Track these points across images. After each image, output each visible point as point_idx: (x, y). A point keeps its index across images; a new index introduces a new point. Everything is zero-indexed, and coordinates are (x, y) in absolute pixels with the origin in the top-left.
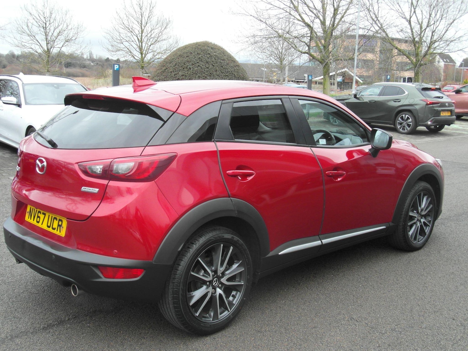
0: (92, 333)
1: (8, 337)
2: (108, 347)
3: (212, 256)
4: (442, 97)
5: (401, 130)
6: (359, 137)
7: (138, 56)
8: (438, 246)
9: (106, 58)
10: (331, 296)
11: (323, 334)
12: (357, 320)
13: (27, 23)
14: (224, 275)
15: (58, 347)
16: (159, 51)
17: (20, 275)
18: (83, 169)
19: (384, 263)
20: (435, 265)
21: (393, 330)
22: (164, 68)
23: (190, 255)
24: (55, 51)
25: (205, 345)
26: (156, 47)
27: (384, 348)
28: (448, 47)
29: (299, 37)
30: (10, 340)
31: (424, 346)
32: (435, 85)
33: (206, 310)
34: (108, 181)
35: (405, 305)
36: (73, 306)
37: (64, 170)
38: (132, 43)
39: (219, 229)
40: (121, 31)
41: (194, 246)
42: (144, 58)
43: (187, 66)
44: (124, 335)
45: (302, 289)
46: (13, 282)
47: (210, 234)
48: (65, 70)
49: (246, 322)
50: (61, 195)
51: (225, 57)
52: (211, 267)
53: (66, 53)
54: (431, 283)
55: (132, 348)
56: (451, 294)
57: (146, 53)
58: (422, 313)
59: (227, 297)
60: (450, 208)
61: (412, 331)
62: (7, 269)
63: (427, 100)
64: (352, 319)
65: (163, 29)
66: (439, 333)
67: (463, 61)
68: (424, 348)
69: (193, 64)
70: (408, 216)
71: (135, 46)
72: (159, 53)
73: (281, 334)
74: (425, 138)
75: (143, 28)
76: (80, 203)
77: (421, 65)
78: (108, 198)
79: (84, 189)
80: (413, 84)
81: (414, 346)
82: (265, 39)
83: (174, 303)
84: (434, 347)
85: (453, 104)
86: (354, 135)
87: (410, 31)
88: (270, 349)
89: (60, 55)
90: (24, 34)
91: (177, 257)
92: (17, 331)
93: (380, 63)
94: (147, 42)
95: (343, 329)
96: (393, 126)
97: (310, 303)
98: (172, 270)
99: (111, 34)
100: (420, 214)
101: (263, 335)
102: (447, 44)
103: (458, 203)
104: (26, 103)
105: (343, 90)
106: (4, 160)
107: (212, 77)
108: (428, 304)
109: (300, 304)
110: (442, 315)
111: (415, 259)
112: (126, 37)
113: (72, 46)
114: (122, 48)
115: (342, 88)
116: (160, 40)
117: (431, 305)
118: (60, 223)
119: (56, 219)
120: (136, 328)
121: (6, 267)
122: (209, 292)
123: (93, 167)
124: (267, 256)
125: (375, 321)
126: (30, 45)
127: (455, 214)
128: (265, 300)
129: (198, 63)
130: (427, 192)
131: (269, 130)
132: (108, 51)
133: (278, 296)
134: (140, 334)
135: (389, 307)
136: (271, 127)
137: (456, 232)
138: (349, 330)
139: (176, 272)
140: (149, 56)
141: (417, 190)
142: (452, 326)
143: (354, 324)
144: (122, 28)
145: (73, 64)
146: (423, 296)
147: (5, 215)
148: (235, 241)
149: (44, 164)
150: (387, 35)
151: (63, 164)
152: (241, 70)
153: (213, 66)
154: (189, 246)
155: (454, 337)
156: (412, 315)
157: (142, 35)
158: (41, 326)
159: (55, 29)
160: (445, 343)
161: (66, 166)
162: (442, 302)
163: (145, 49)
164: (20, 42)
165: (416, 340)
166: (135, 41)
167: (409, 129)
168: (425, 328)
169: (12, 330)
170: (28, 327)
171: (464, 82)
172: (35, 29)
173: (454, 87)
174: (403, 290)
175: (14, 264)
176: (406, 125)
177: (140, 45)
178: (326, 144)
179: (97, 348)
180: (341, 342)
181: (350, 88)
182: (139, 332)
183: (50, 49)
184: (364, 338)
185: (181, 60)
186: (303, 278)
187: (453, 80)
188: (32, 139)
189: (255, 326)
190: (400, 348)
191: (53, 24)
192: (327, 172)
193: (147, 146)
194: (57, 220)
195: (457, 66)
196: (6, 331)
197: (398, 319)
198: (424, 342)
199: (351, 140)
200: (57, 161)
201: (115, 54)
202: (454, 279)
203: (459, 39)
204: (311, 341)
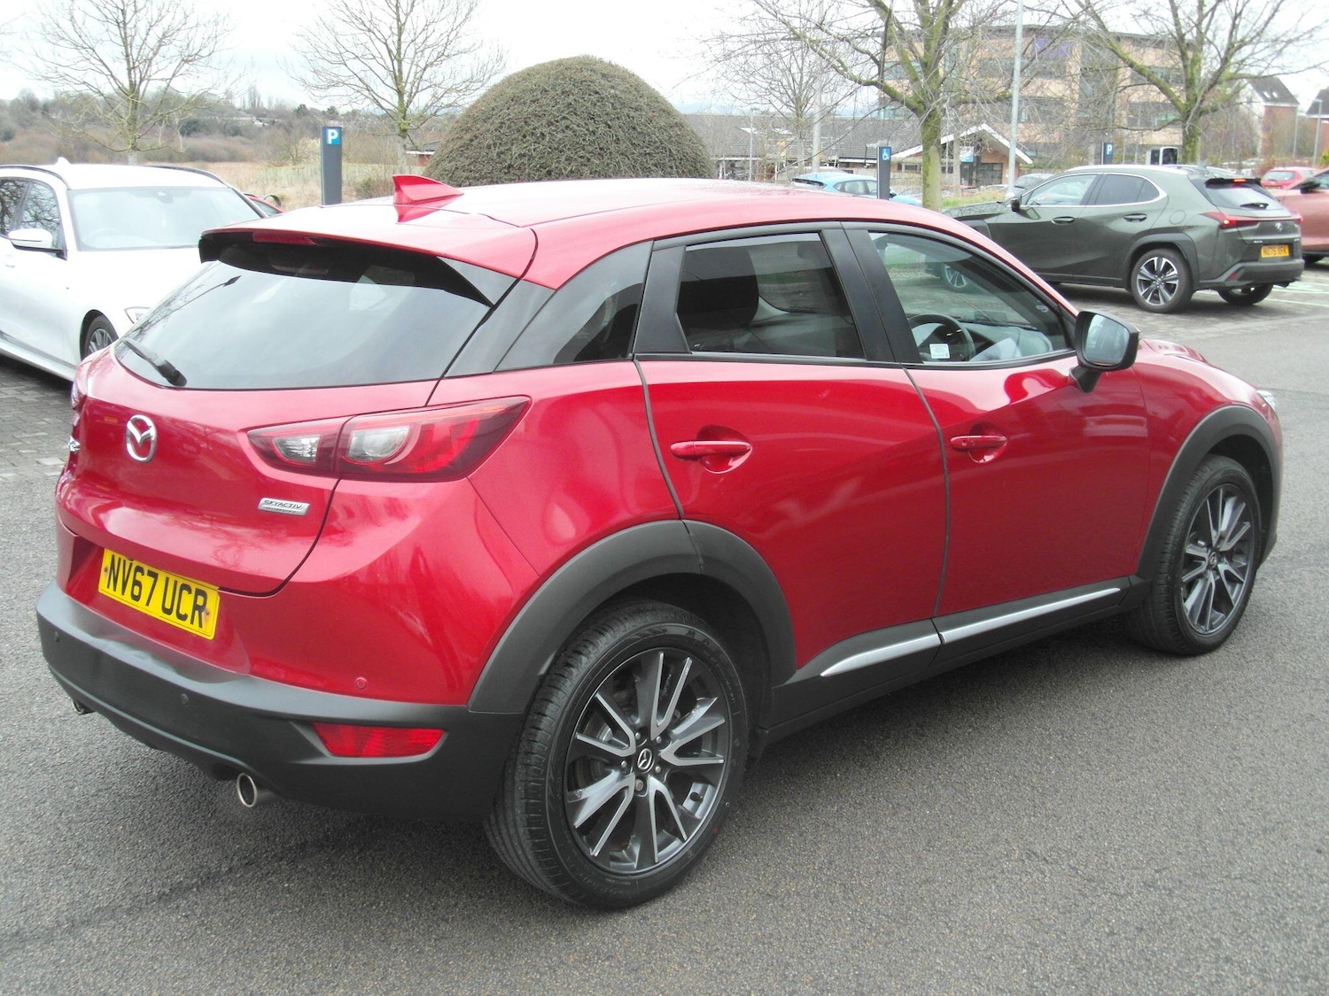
0: (297, 909)
1: (63, 925)
2: (346, 947)
3: (633, 685)
4: (1266, 205)
5: (1147, 301)
6: (1041, 334)
7: (390, 99)
8: (1266, 640)
9: (297, 107)
10: (968, 788)
11: (950, 901)
12: (1045, 859)
13: (71, 12)
14: (669, 739)
15: (204, 951)
16: (448, 84)
17: (87, 745)
18: (262, 446)
19: (1116, 691)
20: (1261, 695)
21: (1150, 885)
22: (468, 136)
23: (573, 687)
24: (151, 89)
25: (618, 937)
26: (441, 73)
27: (1126, 938)
28: (1280, 58)
29: (852, 39)
30: (69, 931)
31: (1240, 931)
32: (1240, 167)
33: (620, 838)
34: (335, 481)
35: (1180, 811)
36: (239, 830)
37: (204, 445)
38: (372, 63)
39: (653, 609)
40: (341, 28)
41: (584, 659)
42: (407, 106)
43: (534, 129)
44: (387, 914)
45: (887, 770)
46: (66, 765)
47: (627, 625)
48: (182, 143)
49: (733, 868)
50: (199, 522)
51: (642, 102)
52: (633, 717)
53: (185, 96)
54: (1251, 746)
55: (413, 950)
56: (1310, 777)
57: (414, 90)
58: (1230, 834)
59: (679, 800)
60: (1297, 526)
61: (1203, 887)
62: (49, 726)
63: (1222, 214)
64: (1031, 854)
65: (459, 20)
66: (1280, 893)
67: (1319, 97)
68: (1239, 937)
69: (550, 124)
70: (1183, 556)
71: (382, 72)
72: (449, 89)
73: (832, 903)
74: (1217, 323)
75: (402, 18)
76: (252, 544)
77: (1201, 113)
78: (335, 531)
79: (268, 504)
80: (1179, 168)
81: (1212, 930)
82: (753, 46)
83: (529, 823)
84: (1267, 931)
85: (1296, 226)
86: (1025, 329)
87: (1169, 15)
88: (803, 947)
89: (167, 100)
90: (62, 43)
91: (535, 694)
92: (85, 906)
93: (1083, 107)
94: (416, 59)
95: (1006, 885)
96: (1123, 290)
97: (910, 810)
98: (523, 729)
99: (312, 37)
100: (1216, 550)
101: (782, 906)
102: (1276, 51)
103: (1319, 512)
104: (81, 246)
105: (978, 187)
106: (21, 409)
107: (606, 158)
108: (1244, 807)
109: (882, 813)
110: (1286, 839)
111: (1203, 677)
112: (356, 45)
113: (201, 75)
114: (344, 79)
115: (974, 181)
116: (453, 53)
117: (1252, 810)
118: (200, 601)
119: (188, 589)
120: (421, 891)
121: (45, 721)
122: (627, 787)
123: (290, 442)
124: (788, 682)
125: (1098, 860)
126: (81, 73)
127: (1312, 545)
128: (783, 806)
129: (564, 118)
130: (1234, 488)
131: (779, 316)
132: (303, 88)
133: (819, 791)
134: (434, 909)
135: (1135, 818)
136: (786, 307)
137: (1318, 597)
138: (1024, 887)
139: (535, 735)
140: (421, 101)
141: (1206, 482)
142: (1316, 870)
143: (1038, 870)
144: (344, 21)
145: (204, 126)
146: (1231, 784)
147: (35, 571)
148: (698, 641)
149: (149, 434)
150: (1102, 26)
151: (199, 430)
152: (688, 137)
153: (610, 127)
154: (570, 661)
155: (1322, 901)
156: (1200, 841)
157: (399, 40)
158: (154, 889)
159: (151, 26)
160: (1299, 921)
161: (209, 437)
162: (1283, 802)
163: (411, 79)
164: (53, 66)
165: (1214, 912)
166: (382, 58)
167: (1170, 298)
168: (1241, 878)
169: (73, 903)
170: (116, 894)
171: (1321, 158)
172: (94, 28)
173: (1294, 172)
174: (1174, 767)
175: (66, 714)
176: (1162, 287)
177: (396, 68)
178: (949, 357)
179: (313, 952)
180: (1003, 923)
181: (996, 180)
182: (431, 903)
183: (138, 83)
184: (1068, 908)
185: (516, 111)
186: (888, 737)
187: (1292, 151)
188: (111, 360)
189: (757, 879)
190: (1172, 937)
191: (143, 12)
192: (953, 439)
193: (442, 377)
194: (190, 592)
195: (1302, 112)
196: (54, 908)
197: (1162, 853)
198: (1237, 918)
199: (1018, 344)
200: (184, 423)
201: (324, 94)
202: (1316, 735)
203: (1311, 36)
204: (917, 920)
